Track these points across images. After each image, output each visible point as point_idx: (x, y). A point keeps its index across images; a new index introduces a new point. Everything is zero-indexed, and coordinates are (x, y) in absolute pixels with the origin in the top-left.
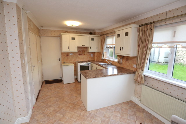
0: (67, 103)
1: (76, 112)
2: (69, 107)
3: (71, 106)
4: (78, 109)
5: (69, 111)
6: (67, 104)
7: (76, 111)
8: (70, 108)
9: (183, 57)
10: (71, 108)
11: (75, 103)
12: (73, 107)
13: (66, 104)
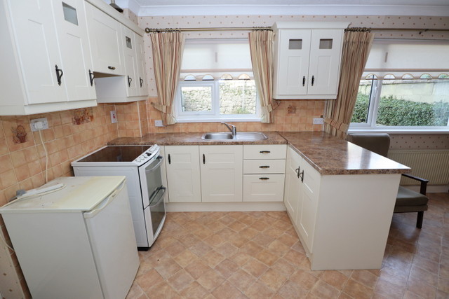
9: (201, 103)
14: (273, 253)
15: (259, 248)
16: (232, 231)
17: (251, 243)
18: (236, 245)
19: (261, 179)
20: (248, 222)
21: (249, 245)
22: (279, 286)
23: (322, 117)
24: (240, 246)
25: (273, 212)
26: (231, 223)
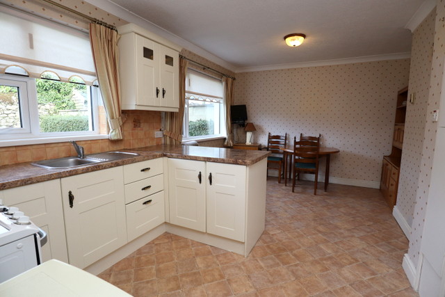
0: (294, 268)
1: (286, 239)
2: (295, 255)
3: (288, 255)
4: (277, 242)
5: (300, 248)
6: (296, 265)
7: (284, 241)
8: (294, 252)
10: (291, 250)
11: (273, 256)
12: (284, 250)
13: (299, 267)
14: (210, 268)
15: (195, 273)
16: (148, 282)
17: (182, 276)
18: (172, 289)
19: (145, 203)
20: (149, 262)
21: (184, 279)
22: (251, 285)
23: (161, 130)
24: (179, 288)
25: (157, 239)
26: (132, 276)
